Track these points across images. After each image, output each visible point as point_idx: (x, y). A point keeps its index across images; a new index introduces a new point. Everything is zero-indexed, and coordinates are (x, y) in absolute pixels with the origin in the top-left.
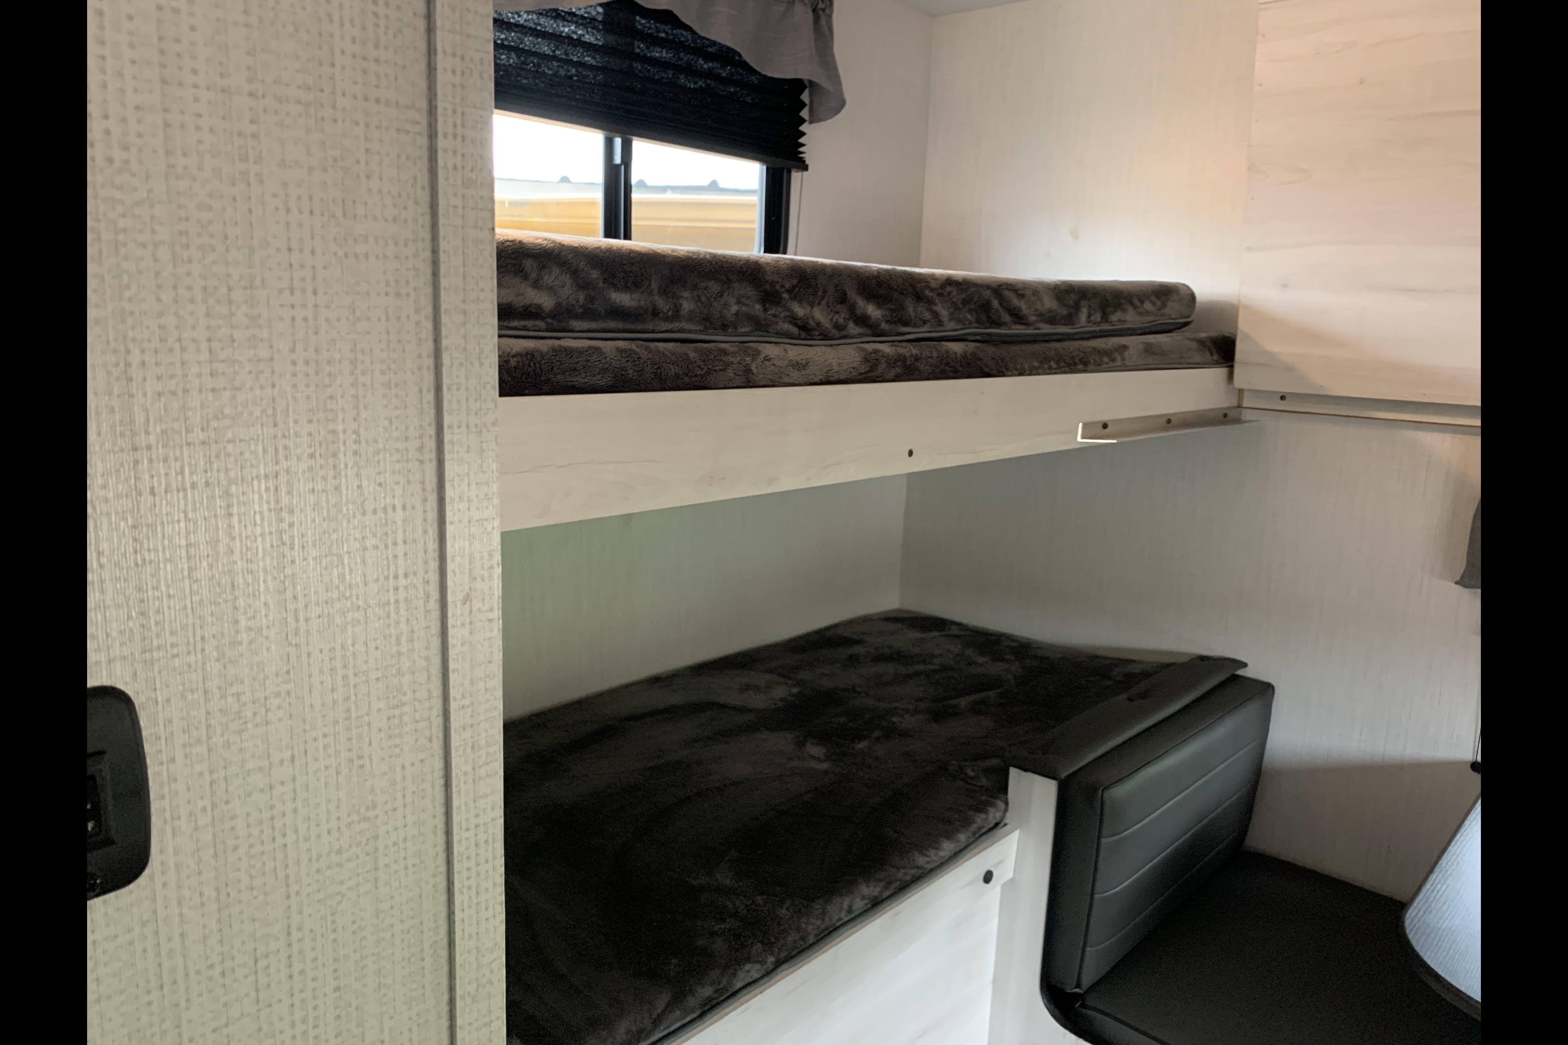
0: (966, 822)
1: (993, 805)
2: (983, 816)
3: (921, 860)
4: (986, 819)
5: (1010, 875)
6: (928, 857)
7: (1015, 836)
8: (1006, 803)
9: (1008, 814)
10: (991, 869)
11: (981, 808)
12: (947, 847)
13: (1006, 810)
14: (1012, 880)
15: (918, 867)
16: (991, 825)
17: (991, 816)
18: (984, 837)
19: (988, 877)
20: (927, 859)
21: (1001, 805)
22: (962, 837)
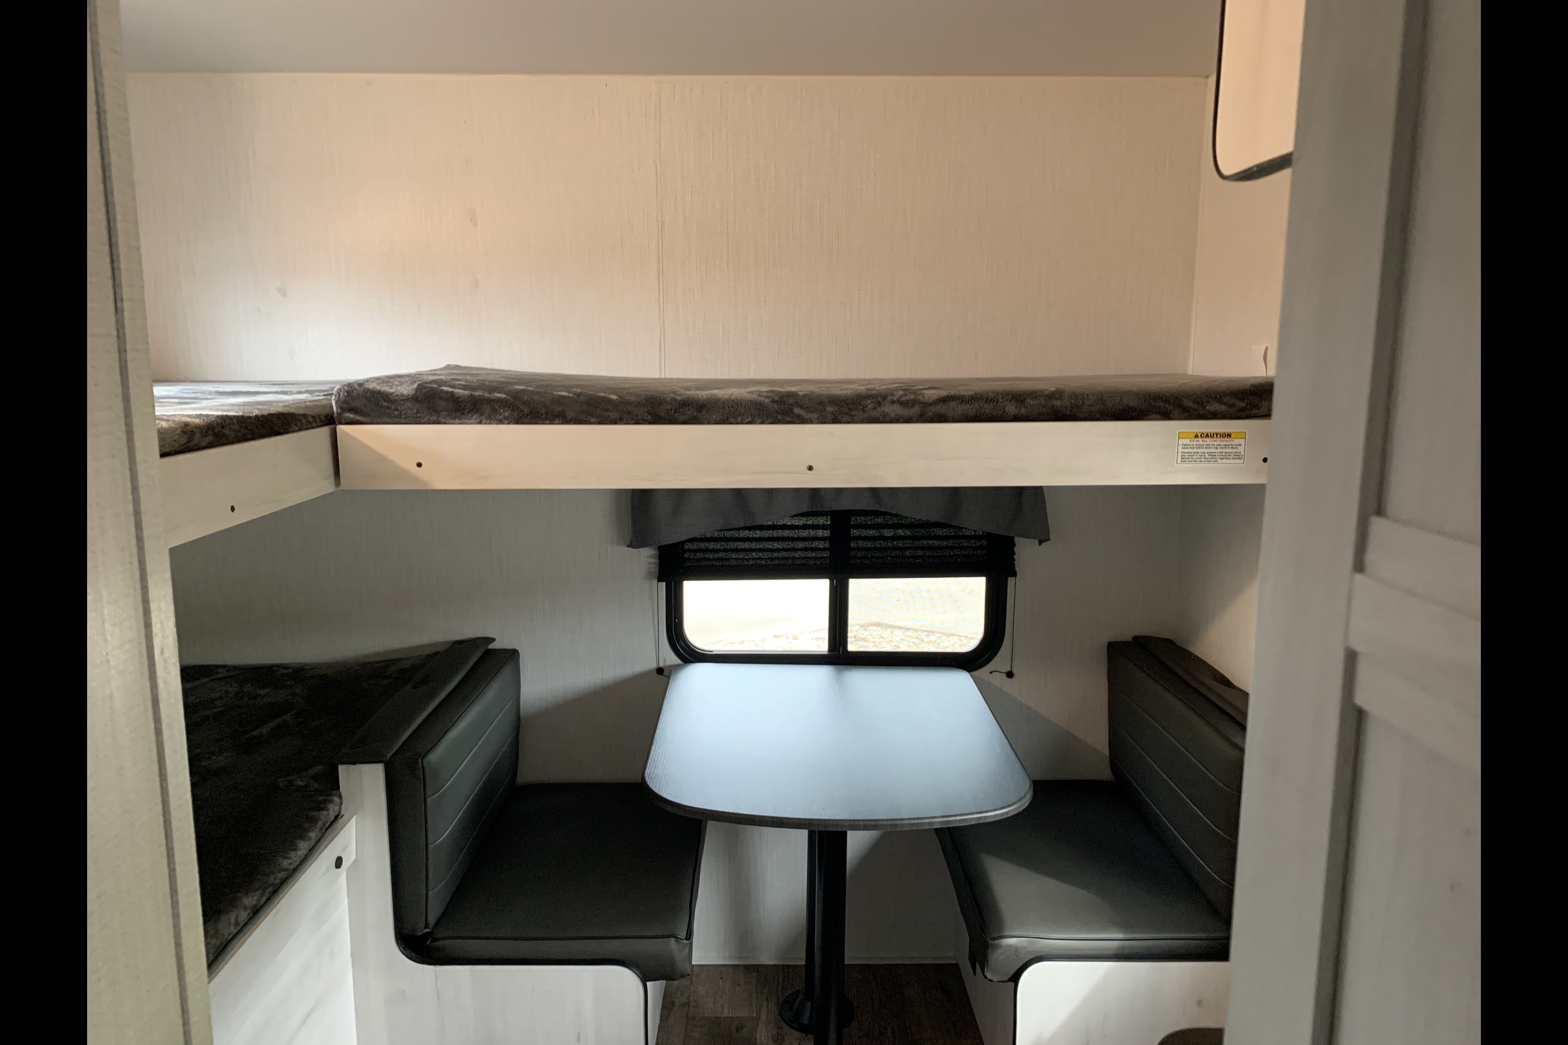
0: (314, 821)
1: (331, 801)
2: (325, 813)
3: (285, 863)
4: (329, 814)
5: (354, 857)
6: (290, 859)
7: (353, 821)
8: (340, 797)
9: (343, 806)
10: (339, 855)
11: (321, 806)
12: (303, 846)
13: (341, 804)
14: (356, 861)
15: (284, 870)
16: (332, 819)
17: (331, 810)
18: (330, 830)
19: (339, 863)
20: (289, 861)
21: (336, 799)
22: (313, 835)
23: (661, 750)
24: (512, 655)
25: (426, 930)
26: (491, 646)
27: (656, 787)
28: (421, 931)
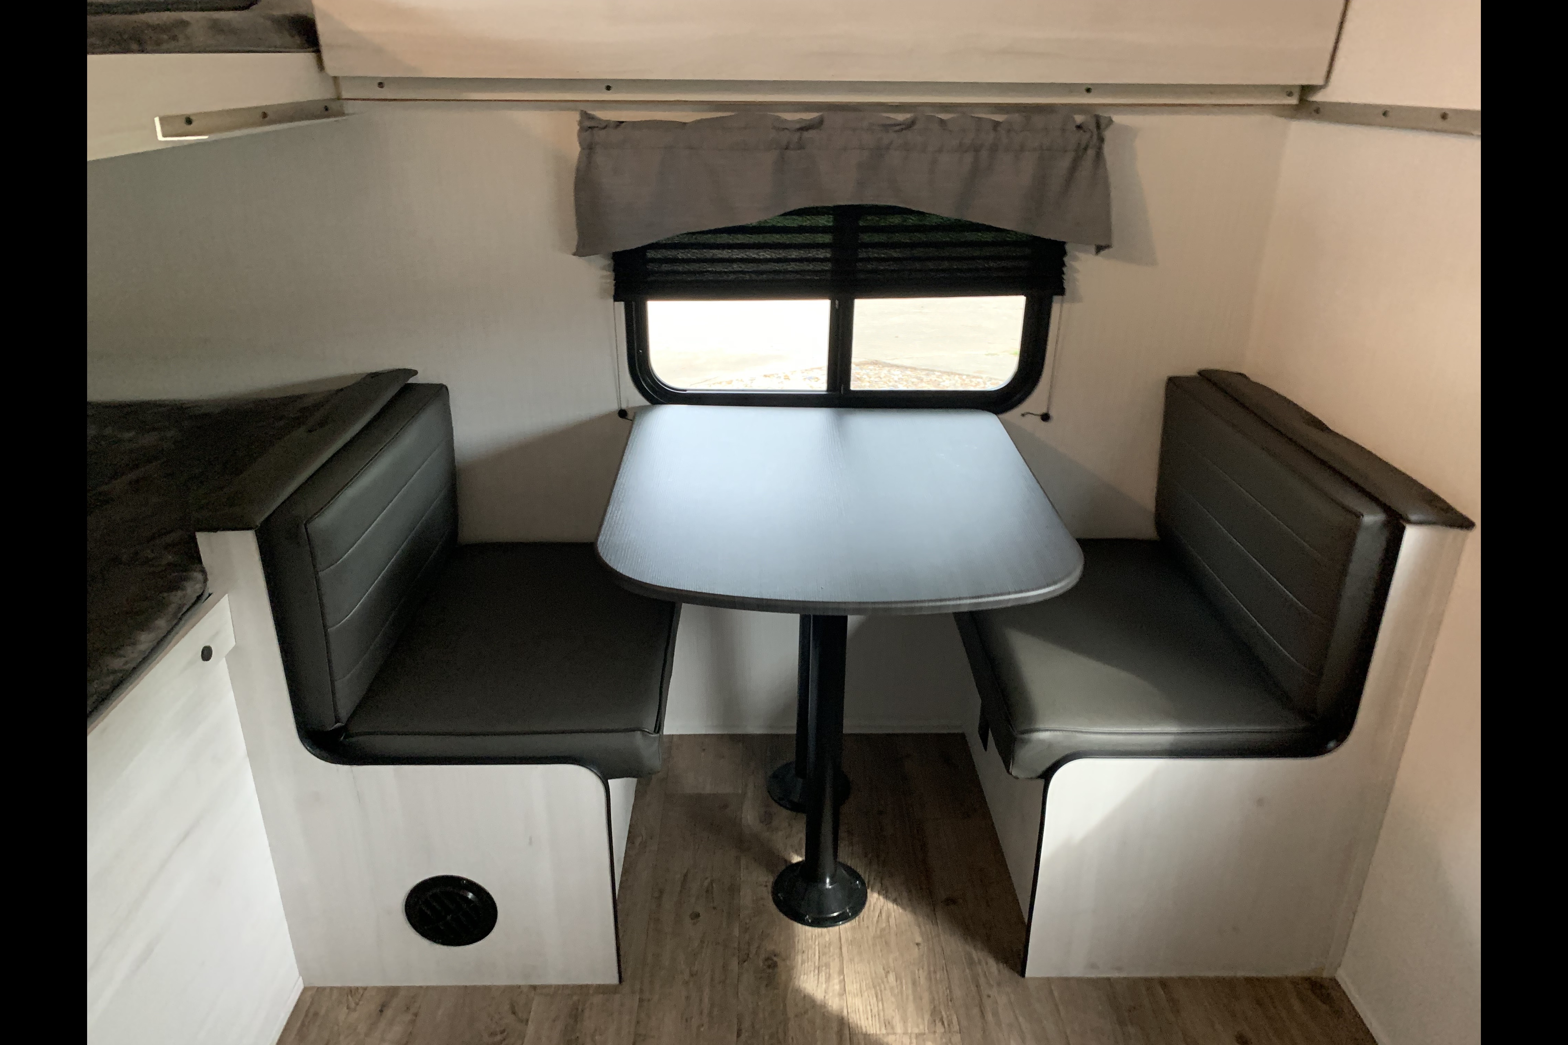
0: (161, 606)
1: (186, 579)
2: (180, 593)
3: (117, 663)
4: (184, 596)
5: (232, 644)
6: (125, 657)
7: (225, 601)
8: (203, 571)
9: (209, 583)
10: (207, 645)
11: (175, 586)
12: (145, 639)
13: (206, 580)
14: (236, 648)
15: (114, 672)
16: (193, 601)
17: (189, 591)
18: (189, 613)
19: (207, 653)
20: (123, 660)
21: (198, 576)
22: (162, 623)
23: (620, 512)
24: (439, 392)
25: (338, 725)
26: (412, 380)
27: (610, 559)
28: (332, 726)
